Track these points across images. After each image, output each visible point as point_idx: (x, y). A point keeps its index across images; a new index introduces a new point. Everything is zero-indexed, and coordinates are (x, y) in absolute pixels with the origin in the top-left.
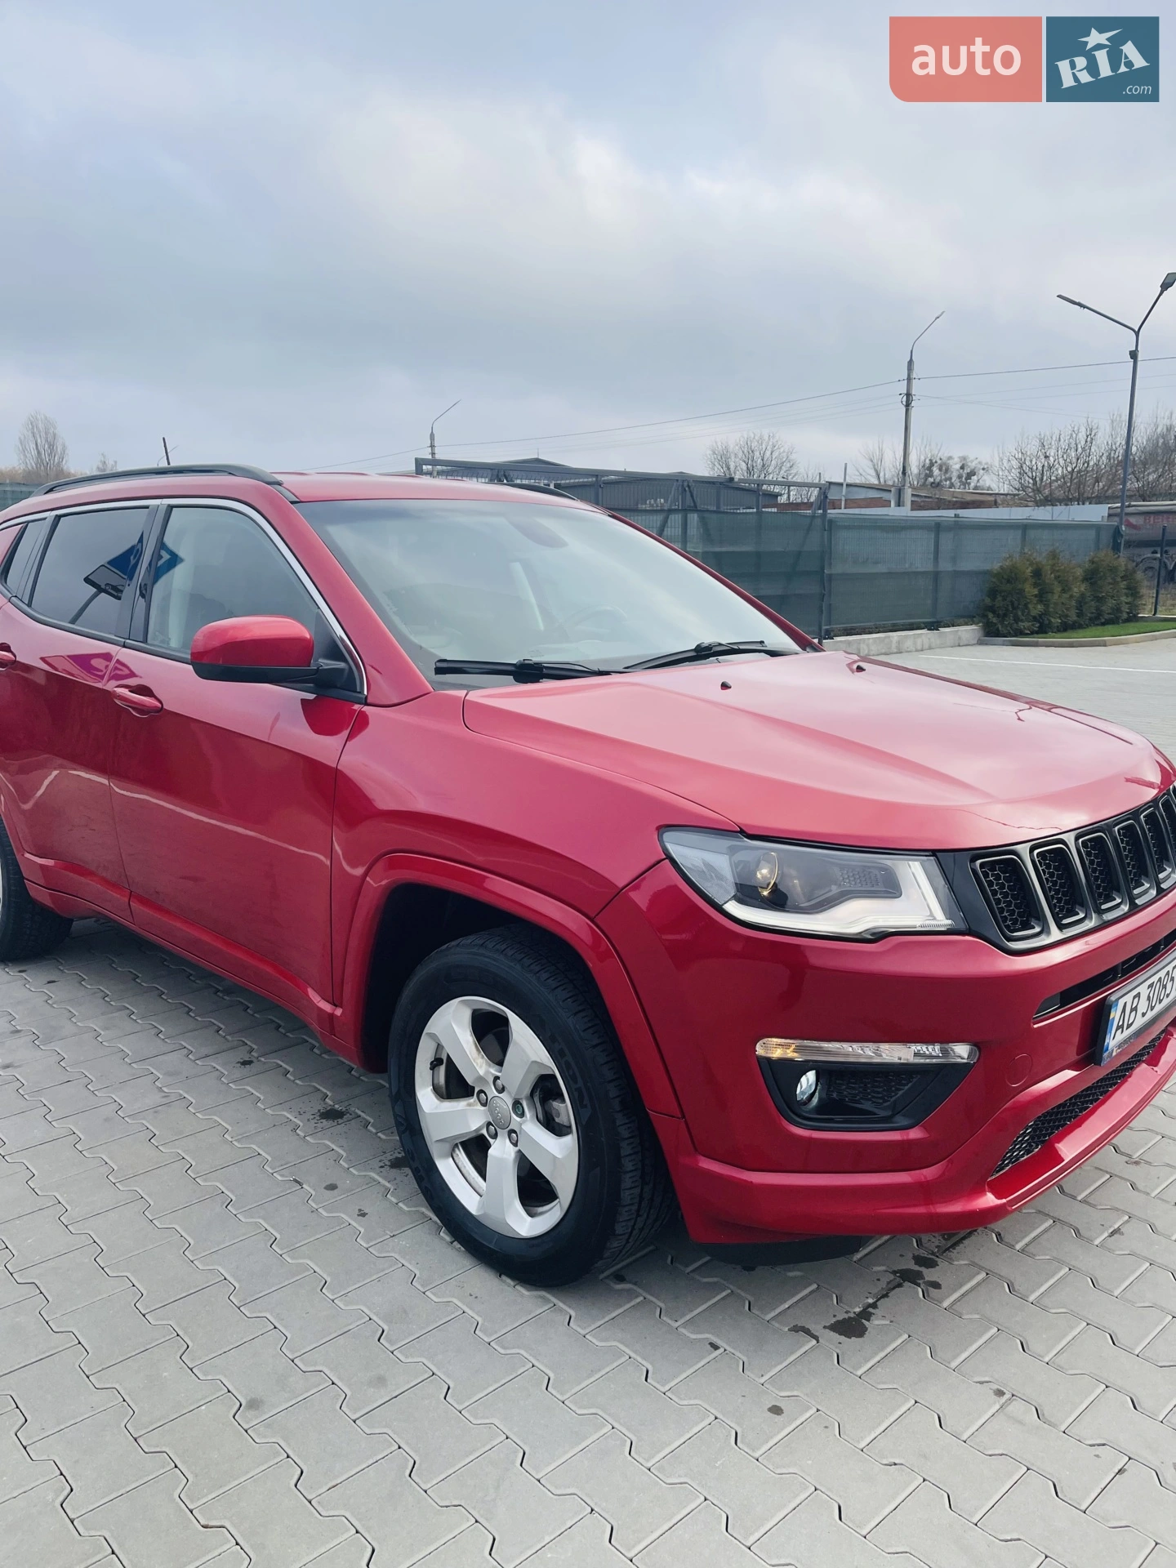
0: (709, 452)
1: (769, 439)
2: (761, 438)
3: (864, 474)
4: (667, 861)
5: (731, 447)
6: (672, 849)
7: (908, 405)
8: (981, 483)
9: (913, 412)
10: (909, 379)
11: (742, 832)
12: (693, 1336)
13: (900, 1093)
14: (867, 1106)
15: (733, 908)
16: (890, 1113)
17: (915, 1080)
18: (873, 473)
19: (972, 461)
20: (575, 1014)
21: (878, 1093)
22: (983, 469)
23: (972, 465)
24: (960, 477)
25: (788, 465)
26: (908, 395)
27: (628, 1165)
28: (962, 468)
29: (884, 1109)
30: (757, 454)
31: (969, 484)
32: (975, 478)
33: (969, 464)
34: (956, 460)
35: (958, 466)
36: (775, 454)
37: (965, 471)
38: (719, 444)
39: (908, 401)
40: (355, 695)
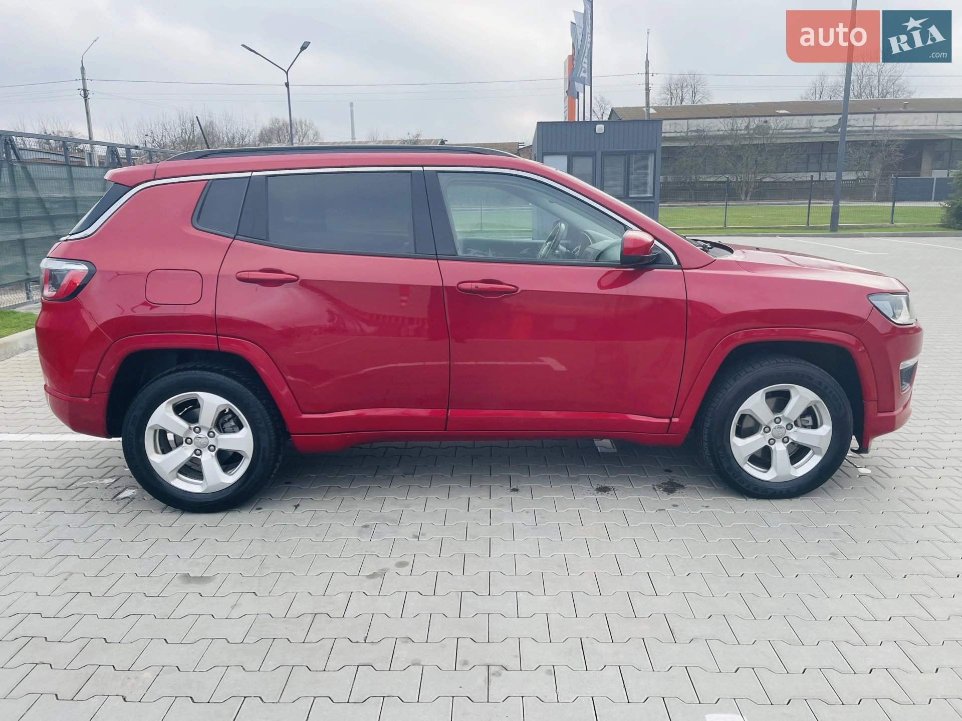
7: (86, 97)
9: (90, 101)
26: (85, 90)
39: (85, 94)
40: (669, 265)
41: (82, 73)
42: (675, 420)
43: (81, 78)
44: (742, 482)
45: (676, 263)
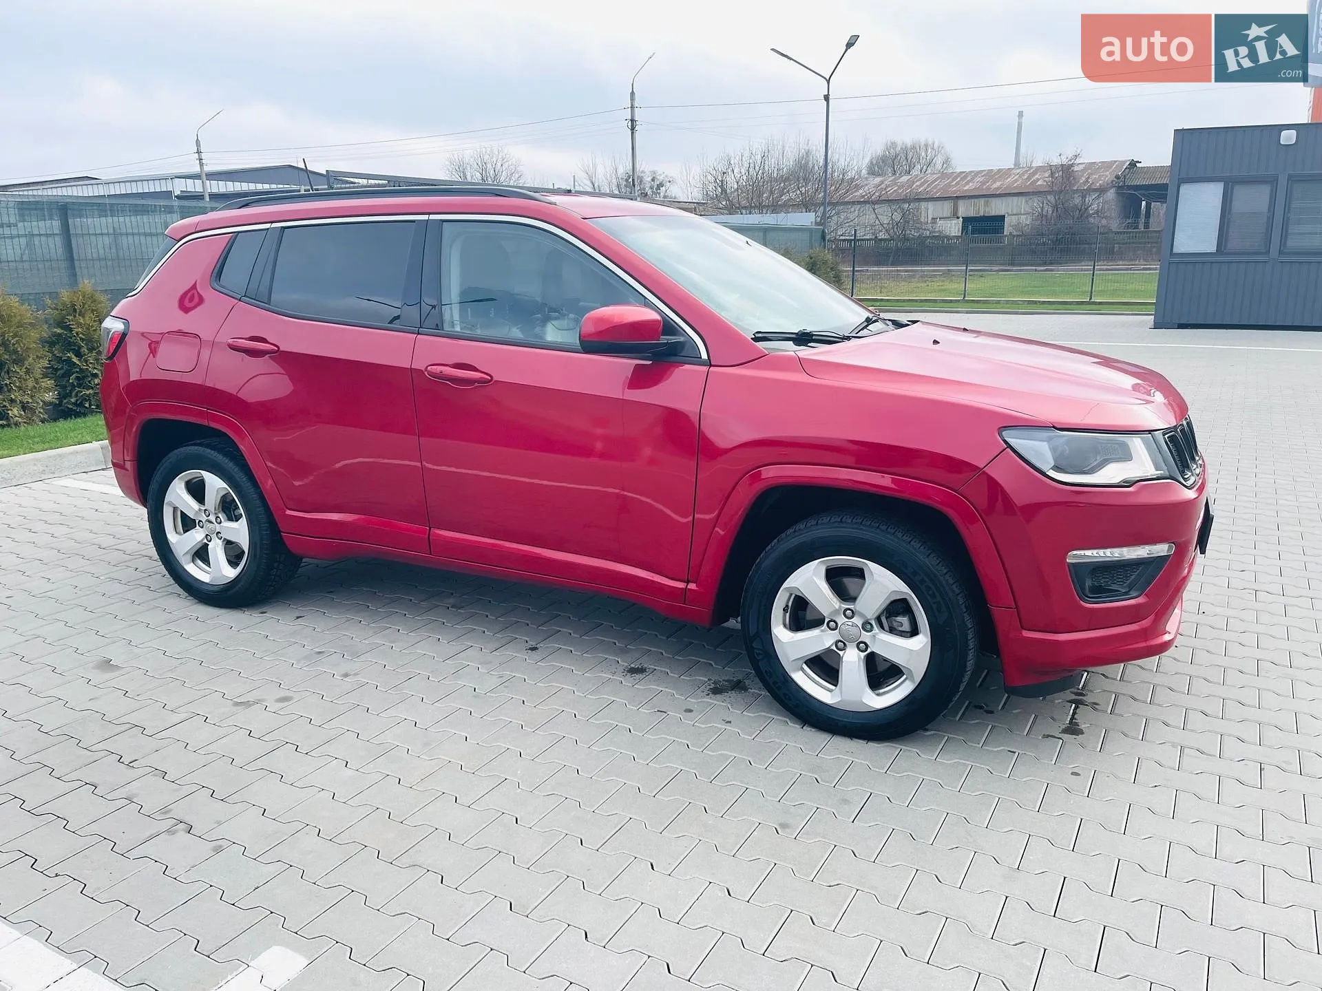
0: (447, 163)
1: (499, 153)
2: (492, 151)
3: (582, 184)
4: (1008, 450)
5: (466, 160)
6: (1012, 441)
7: (633, 129)
8: (668, 193)
9: (637, 135)
10: (632, 107)
11: (1054, 427)
12: (996, 750)
13: (1133, 577)
14: (1114, 587)
15: (1052, 474)
16: (1128, 590)
17: (1141, 568)
18: (588, 183)
19: (661, 175)
20: (928, 556)
21: (1120, 578)
22: (670, 182)
23: (661, 178)
24: (651, 188)
25: (517, 176)
26: (632, 120)
27: (971, 645)
28: (653, 180)
29: (1125, 587)
30: (489, 166)
31: (659, 194)
32: (663, 189)
33: (658, 177)
34: (648, 173)
35: (649, 179)
36: (505, 166)
37: (656, 183)
38: (456, 156)
39: (632, 125)
40: (697, 360)
41: (631, 100)
42: (692, 586)
43: (630, 106)
44: (787, 697)
45: (704, 356)
